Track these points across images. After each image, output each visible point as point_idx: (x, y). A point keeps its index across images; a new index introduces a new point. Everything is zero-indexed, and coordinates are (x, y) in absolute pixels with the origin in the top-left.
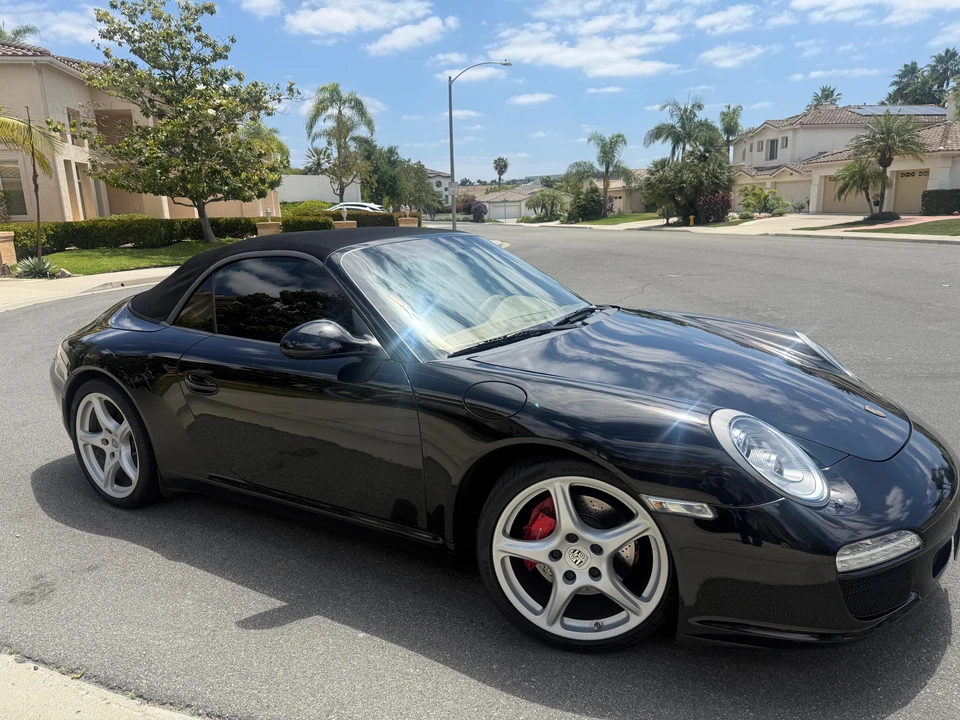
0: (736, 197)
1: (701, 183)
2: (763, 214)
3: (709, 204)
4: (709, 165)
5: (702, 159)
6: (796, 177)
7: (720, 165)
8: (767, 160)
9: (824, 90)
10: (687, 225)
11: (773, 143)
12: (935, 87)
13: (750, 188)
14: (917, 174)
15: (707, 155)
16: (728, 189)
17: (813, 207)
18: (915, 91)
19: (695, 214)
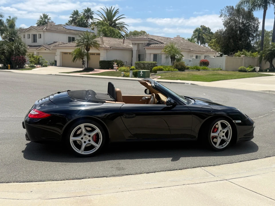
0: (27, 58)
1: (13, 51)
2: (38, 66)
3: (17, 60)
4: (15, 43)
5: (11, 40)
6: (47, 51)
7: (20, 44)
8: (32, 42)
9: (44, 15)
10: (7, 68)
11: (35, 36)
12: (85, 21)
13: (31, 54)
14: (96, 54)
15: (13, 38)
16: (24, 54)
17: (58, 64)
18: (79, 21)
19: (10, 64)
